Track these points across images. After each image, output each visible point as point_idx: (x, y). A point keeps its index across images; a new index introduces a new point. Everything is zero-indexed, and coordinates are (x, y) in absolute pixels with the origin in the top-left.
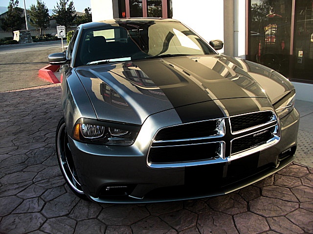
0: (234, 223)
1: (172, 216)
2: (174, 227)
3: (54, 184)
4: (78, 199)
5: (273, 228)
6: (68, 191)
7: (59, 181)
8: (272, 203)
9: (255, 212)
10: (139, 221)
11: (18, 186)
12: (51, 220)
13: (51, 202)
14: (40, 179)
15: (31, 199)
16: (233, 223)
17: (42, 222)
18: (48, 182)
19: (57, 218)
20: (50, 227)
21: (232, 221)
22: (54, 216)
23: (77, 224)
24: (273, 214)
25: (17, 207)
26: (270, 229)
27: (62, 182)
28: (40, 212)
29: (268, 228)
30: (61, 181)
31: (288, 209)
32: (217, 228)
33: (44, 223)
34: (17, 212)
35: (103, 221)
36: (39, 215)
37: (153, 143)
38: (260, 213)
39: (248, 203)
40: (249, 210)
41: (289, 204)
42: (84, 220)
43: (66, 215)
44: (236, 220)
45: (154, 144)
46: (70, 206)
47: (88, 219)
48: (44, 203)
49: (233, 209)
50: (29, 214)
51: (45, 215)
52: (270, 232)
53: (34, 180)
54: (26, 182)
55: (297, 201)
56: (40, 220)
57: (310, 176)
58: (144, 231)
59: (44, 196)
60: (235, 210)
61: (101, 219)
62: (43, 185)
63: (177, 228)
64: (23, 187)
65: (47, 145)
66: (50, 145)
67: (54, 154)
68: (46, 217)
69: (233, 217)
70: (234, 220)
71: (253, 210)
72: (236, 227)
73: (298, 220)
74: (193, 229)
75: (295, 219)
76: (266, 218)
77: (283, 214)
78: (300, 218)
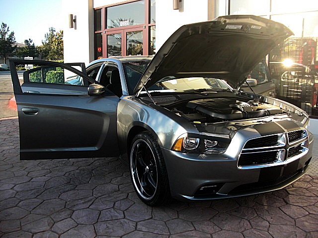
1: (236, 211)
2: (243, 218)
3: (117, 197)
4: (150, 207)
5: (311, 212)
6: (136, 202)
7: (119, 195)
8: (300, 198)
9: (293, 204)
10: (214, 217)
11: (83, 201)
12: (141, 222)
13: (127, 210)
14: (100, 195)
15: (107, 210)
16: (282, 212)
17: (135, 225)
18: (110, 196)
19: (145, 221)
20: (144, 227)
22: (141, 220)
23: (165, 223)
24: (305, 205)
26: (310, 214)
27: (123, 195)
28: (124, 218)
29: (307, 213)
30: (121, 195)
31: (313, 201)
32: (274, 215)
33: (136, 225)
34: (103, 220)
35: (185, 219)
36: (125, 220)
38: (297, 205)
39: (283, 199)
40: (287, 203)
41: (312, 198)
42: (169, 220)
43: (151, 218)
45: (243, 152)
46: (147, 212)
47: (173, 219)
48: (122, 212)
49: (276, 204)
50: (116, 221)
51: (132, 219)
52: (310, 215)
53: (94, 196)
54: (88, 197)
55: (315, 196)
56: (131, 224)
57: (314, 180)
58: (224, 222)
59: (117, 207)
60: (278, 204)
61: (183, 218)
62: (108, 199)
63: (246, 218)
64: (89, 201)
65: (79, 168)
66: (82, 168)
67: (93, 175)
68: (135, 222)
69: (279, 208)
70: (282, 210)
71: (290, 203)
72: (286, 214)
74: (257, 217)
76: (302, 207)
77: (312, 204)
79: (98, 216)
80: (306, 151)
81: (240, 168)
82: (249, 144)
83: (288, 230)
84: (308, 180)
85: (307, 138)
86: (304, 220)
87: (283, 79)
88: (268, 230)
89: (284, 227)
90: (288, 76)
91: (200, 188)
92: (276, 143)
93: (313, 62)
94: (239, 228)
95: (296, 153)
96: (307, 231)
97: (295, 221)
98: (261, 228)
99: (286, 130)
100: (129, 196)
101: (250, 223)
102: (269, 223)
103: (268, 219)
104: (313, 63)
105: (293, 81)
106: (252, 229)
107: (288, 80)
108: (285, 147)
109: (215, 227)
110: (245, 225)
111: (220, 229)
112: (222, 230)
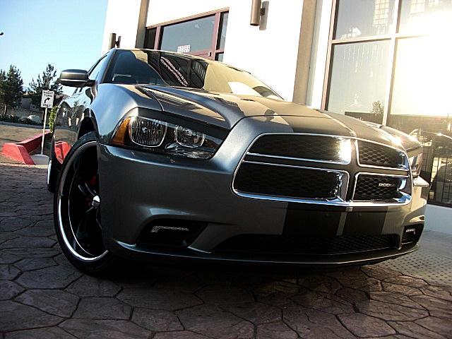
0: (341, 322)
2: (248, 319)
4: (78, 274)
5: (401, 332)
7: (43, 252)
8: (389, 308)
9: (369, 314)
12: (34, 291)
13: (32, 272)
16: (339, 323)
17: (18, 292)
18: (25, 251)
19: (44, 291)
20: (31, 298)
21: (337, 320)
22: (39, 287)
23: (80, 299)
24: (396, 318)
26: (397, 333)
27: (49, 253)
28: (13, 280)
29: (393, 332)
30: (47, 252)
31: (416, 315)
32: (316, 325)
33: (20, 294)
36: (11, 283)
37: (247, 155)
38: (377, 315)
39: (354, 304)
40: (357, 310)
41: (414, 310)
42: (92, 297)
43: (61, 289)
44: (342, 320)
45: (248, 158)
46: (65, 279)
47: (100, 297)
48: (19, 271)
49: (334, 309)
51: (23, 284)
52: (398, 336)
55: (423, 308)
56: (14, 290)
57: (431, 287)
59: (19, 264)
60: (337, 310)
62: (17, 254)
63: (253, 320)
65: (20, 215)
66: (26, 216)
68: (25, 288)
69: (336, 316)
70: (339, 320)
71: (364, 312)
72: (345, 327)
73: (434, 327)
74: (278, 323)
75: (429, 325)
76: (386, 321)
77: (409, 319)
78: (436, 325)
80: (408, 202)
84: (418, 285)
85: (409, 173)
91: (152, 227)
100: (57, 257)
101: (256, 329)
102: (299, 336)
103: (299, 329)
109: (174, 323)
110: (241, 331)
111: (182, 328)
112: (184, 329)
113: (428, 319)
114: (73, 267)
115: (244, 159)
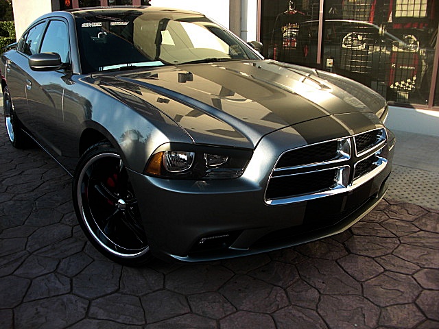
0: (342, 268)
1: (263, 271)
2: (276, 284)
3: (65, 250)
4: (118, 267)
5: (388, 268)
6: (95, 258)
7: (70, 246)
8: (370, 241)
9: (359, 254)
10: (225, 283)
11: (5, 262)
12: (98, 300)
13: (78, 276)
14: (37, 246)
15: (43, 277)
16: (341, 270)
17: (86, 306)
18: (54, 249)
19: (106, 297)
20: (101, 310)
21: (339, 267)
22: (99, 295)
23: (140, 299)
24: (379, 253)
25: (27, 291)
26: (386, 270)
27: (76, 246)
28: (71, 292)
29: (382, 269)
30: (73, 245)
31: (391, 246)
32: (327, 277)
33: (89, 307)
34: (33, 299)
35: (176, 290)
36: (72, 297)
38: (365, 254)
39: (344, 244)
40: (349, 252)
41: (388, 240)
42: (148, 293)
43: (117, 291)
44: (342, 265)
45: (274, 174)
46: (113, 278)
47: (154, 292)
48: (69, 279)
49: (332, 254)
50: (55, 298)
51: (83, 295)
52: (386, 273)
53: (28, 249)
54: (16, 253)
55: (394, 236)
56: (80, 304)
57: (392, 208)
58: (241, 295)
59: (62, 270)
60: (335, 255)
61: (172, 289)
62: (50, 255)
63: (280, 285)
64: (16, 261)
65: (14, 196)
66: (20, 195)
67: (34, 209)
68: (87, 299)
69: (336, 262)
70: (341, 266)
71: (354, 252)
72: (347, 273)
73: (407, 256)
74: (299, 282)
75: (404, 256)
76: (373, 258)
77: (388, 252)
78: (408, 253)
79: (26, 289)
80: (384, 164)
81: (269, 202)
82: (285, 160)
83: (350, 306)
84: (381, 207)
85: (386, 142)
86: (377, 283)
87: (346, 45)
88: (317, 307)
89: (344, 300)
90: (352, 40)
91: (200, 240)
92: (335, 155)
93: (390, 18)
94: (267, 306)
95: (367, 167)
96: (381, 305)
97: (362, 285)
98: (304, 304)
99: (351, 132)
100: (86, 247)
101: (286, 293)
102: (320, 293)
103: (318, 285)
104: (390, 20)
105: (360, 47)
106: (290, 307)
107: (353, 46)
108: (350, 162)
109: (225, 305)
110: (278, 299)
111: (235, 310)
112: (237, 310)
113: (401, 248)
114: (109, 260)
115: (272, 176)
